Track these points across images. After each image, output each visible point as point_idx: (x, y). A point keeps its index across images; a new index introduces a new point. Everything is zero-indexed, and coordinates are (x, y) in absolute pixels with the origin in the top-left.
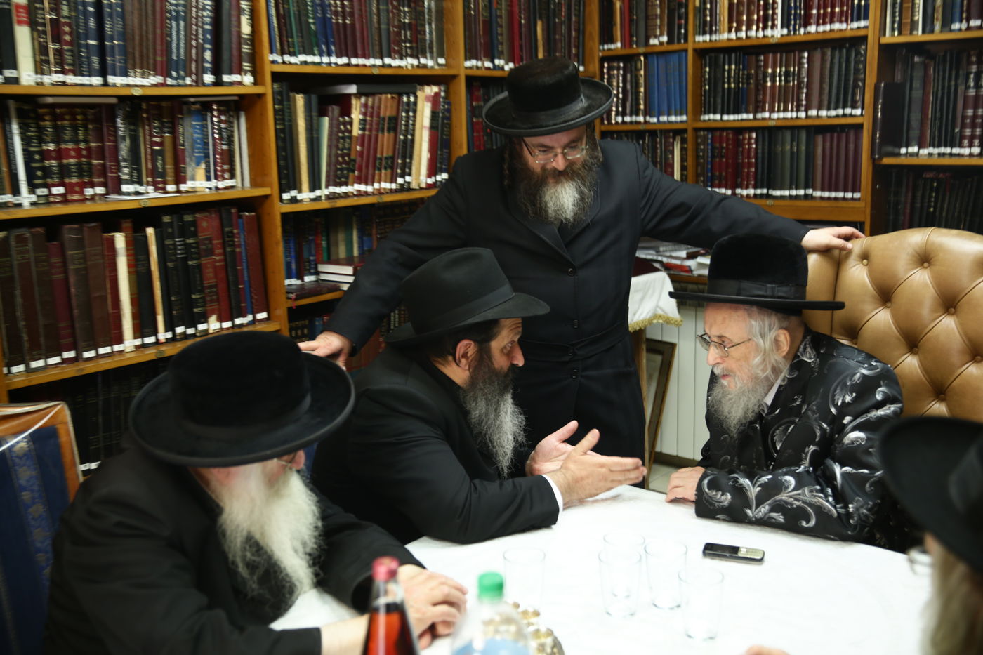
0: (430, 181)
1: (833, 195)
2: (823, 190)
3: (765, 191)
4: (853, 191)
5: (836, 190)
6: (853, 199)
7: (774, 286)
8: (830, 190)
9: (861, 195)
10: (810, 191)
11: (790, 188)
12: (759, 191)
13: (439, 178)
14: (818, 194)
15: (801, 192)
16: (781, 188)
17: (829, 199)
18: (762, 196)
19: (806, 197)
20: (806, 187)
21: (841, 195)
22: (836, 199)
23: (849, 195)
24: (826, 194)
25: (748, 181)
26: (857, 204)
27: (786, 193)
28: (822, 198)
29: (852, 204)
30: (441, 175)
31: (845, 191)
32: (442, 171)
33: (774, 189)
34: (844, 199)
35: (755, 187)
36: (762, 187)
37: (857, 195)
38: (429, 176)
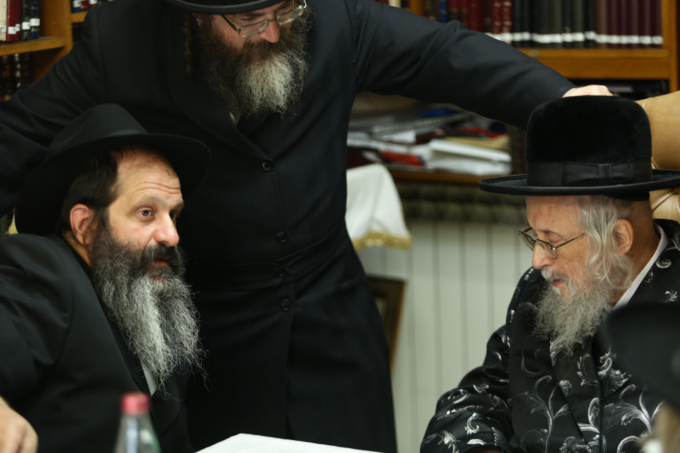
0: (12, 30)
1: (625, 40)
2: (610, 33)
3: (526, 36)
4: (653, 34)
5: (629, 33)
6: (653, 46)
7: (606, 165)
8: (619, 33)
9: (664, 40)
10: (592, 35)
11: (562, 31)
12: (518, 37)
13: (26, 26)
14: (603, 39)
15: (579, 37)
16: (550, 31)
17: (619, 46)
18: (522, 44)
19: (587, 44)
20: (585, 29)
21: (635, 40)
22: (629, 46)
23: (647, 40)
24: (615, 39)
25: (502, 20)
26: (658, 53)
27: (557, 38)
28: (610, 46)
29: (651, 53)
30: (28, 21)
31: (641, 33)
32: (31, 16)
33: (541, 32)
34: (641, 46)
35: (512, 30)
36: (522, 30)
37: (658, 40)
38: (11, 22)
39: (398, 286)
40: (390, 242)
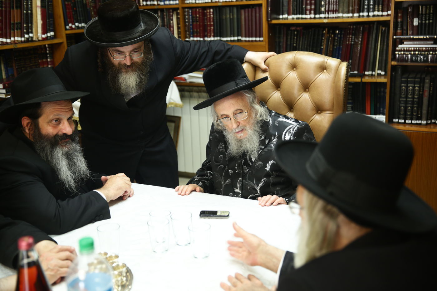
0: (44, 36)
1: (251, 39)
2: (246, 37)
4: (260, 37)
5: (252, 37)
6: (260, 41)
8: (249, 37)
9: (264, 39)
10: (240, 38)
11: (230, 37)
13: (49, 35)
14: (244, 39)
15: (236, 38)
16: (226, 37)
17: (249, 41)
19: (238, 40)
20: (238, 36)
21: (254, 39)
22: (252, 41)
23: (258, 39)
24: (247, 39)
25: (210, 33)
26: (262, 43)
27: (229, 39)
28: (246, 41)
29: (259, 43)
30: (50, 33)
31: (256, 37)
32: (50, 31)
33: (223, 37)
34: (256, 41)
35: (214, 36)
36: (217, 36)
37: (262, 39)
38: (43, 33)
39: (179, 118)
40: (176, 105)
